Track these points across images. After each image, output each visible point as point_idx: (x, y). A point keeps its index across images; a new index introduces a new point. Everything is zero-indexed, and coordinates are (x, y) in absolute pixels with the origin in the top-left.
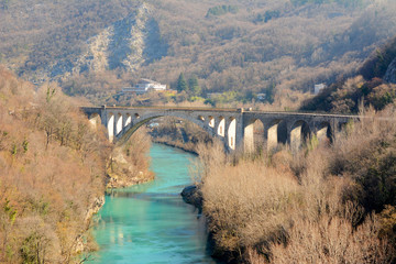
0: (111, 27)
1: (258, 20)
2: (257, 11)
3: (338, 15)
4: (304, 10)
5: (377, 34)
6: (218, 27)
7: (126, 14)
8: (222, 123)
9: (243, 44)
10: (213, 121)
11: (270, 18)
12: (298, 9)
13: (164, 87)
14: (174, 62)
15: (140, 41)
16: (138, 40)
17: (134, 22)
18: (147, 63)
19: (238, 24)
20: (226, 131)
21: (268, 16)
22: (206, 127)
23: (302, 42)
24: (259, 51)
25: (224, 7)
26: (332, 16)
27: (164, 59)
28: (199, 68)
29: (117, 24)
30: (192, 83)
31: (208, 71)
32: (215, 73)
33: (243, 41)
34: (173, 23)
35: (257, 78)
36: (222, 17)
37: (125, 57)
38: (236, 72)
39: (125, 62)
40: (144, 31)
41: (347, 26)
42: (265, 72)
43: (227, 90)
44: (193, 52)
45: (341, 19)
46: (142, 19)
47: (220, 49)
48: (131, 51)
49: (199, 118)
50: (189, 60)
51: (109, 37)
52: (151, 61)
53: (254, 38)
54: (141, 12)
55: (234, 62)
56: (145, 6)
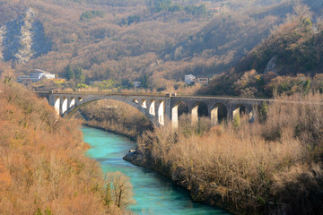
0: (5, 27)
1: (122, 23)
2: (121, 16)
3: (188, 20)
4: (160, 16)
5: (228, 36)
6: (92, 28)
7: (16, 17)
8: (153, 105)
9: (114, 42)
10: (144, 103)
11: (132, 22)
12: (155, 15)
13: (53, 76)
14: (58, 55)
15: (29, 38)
16: (26, 37)
17: (23, 23)
18: (35, 56)
19: (108, 26)
20: (156, 110)
21: (131, 20)
22: (140, 108)
23: (161, 41)
24: (128, 48)
25: (93, 12)
26: (183, 21)
27: (49, 53)
28: (81, 61)
29: (9, 25)
30: (77, 73)
31: (89, 64)
32: (95, 65)
33: (114, 40)
34: (54, 25)
35: (130, 69)
36: (94, 20)
37: (17, 52)
38: (112, 65)
39: (17, 55)
40: (31, 30)
41: (197, 29)
42: (135, 64)
43: (106, 79)
44: (73, 48)
45: (190, 23)
46: (29, 21)
47: (96, 46)
48: (22, 47)
49: (134, 101)
50: (70, 55)
51: (3, 35)
52: (39, 55)
53: (123, 38)
54: (28, 15)
55: (109, 56)
56: (31, 10)
